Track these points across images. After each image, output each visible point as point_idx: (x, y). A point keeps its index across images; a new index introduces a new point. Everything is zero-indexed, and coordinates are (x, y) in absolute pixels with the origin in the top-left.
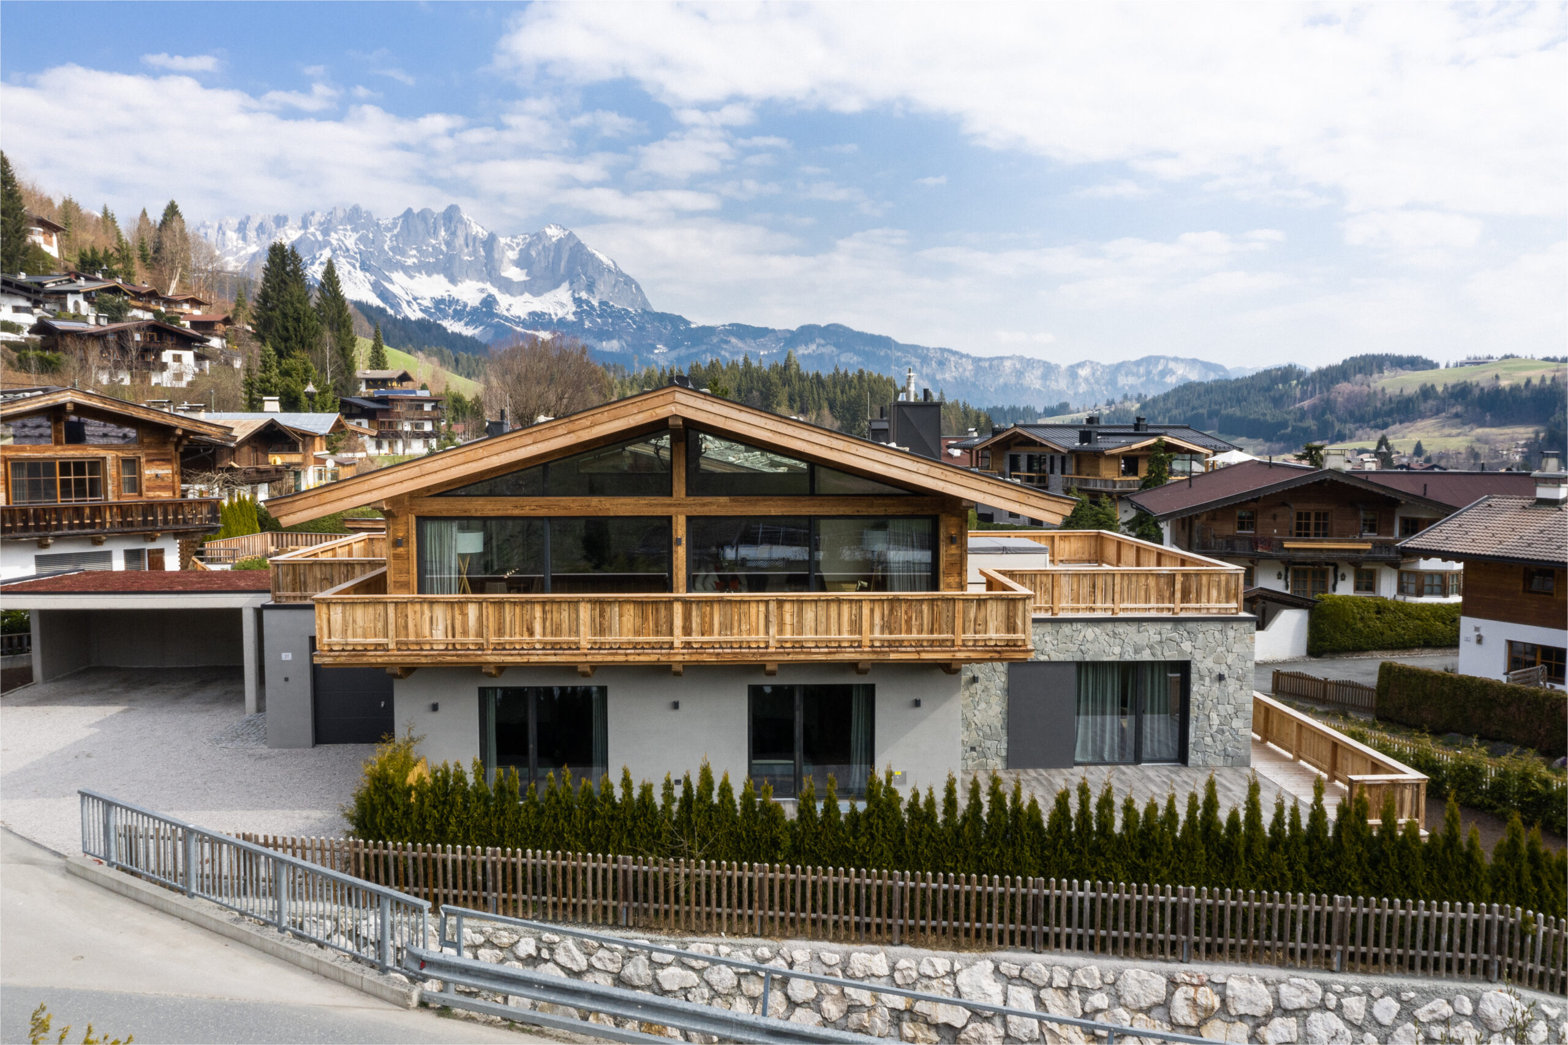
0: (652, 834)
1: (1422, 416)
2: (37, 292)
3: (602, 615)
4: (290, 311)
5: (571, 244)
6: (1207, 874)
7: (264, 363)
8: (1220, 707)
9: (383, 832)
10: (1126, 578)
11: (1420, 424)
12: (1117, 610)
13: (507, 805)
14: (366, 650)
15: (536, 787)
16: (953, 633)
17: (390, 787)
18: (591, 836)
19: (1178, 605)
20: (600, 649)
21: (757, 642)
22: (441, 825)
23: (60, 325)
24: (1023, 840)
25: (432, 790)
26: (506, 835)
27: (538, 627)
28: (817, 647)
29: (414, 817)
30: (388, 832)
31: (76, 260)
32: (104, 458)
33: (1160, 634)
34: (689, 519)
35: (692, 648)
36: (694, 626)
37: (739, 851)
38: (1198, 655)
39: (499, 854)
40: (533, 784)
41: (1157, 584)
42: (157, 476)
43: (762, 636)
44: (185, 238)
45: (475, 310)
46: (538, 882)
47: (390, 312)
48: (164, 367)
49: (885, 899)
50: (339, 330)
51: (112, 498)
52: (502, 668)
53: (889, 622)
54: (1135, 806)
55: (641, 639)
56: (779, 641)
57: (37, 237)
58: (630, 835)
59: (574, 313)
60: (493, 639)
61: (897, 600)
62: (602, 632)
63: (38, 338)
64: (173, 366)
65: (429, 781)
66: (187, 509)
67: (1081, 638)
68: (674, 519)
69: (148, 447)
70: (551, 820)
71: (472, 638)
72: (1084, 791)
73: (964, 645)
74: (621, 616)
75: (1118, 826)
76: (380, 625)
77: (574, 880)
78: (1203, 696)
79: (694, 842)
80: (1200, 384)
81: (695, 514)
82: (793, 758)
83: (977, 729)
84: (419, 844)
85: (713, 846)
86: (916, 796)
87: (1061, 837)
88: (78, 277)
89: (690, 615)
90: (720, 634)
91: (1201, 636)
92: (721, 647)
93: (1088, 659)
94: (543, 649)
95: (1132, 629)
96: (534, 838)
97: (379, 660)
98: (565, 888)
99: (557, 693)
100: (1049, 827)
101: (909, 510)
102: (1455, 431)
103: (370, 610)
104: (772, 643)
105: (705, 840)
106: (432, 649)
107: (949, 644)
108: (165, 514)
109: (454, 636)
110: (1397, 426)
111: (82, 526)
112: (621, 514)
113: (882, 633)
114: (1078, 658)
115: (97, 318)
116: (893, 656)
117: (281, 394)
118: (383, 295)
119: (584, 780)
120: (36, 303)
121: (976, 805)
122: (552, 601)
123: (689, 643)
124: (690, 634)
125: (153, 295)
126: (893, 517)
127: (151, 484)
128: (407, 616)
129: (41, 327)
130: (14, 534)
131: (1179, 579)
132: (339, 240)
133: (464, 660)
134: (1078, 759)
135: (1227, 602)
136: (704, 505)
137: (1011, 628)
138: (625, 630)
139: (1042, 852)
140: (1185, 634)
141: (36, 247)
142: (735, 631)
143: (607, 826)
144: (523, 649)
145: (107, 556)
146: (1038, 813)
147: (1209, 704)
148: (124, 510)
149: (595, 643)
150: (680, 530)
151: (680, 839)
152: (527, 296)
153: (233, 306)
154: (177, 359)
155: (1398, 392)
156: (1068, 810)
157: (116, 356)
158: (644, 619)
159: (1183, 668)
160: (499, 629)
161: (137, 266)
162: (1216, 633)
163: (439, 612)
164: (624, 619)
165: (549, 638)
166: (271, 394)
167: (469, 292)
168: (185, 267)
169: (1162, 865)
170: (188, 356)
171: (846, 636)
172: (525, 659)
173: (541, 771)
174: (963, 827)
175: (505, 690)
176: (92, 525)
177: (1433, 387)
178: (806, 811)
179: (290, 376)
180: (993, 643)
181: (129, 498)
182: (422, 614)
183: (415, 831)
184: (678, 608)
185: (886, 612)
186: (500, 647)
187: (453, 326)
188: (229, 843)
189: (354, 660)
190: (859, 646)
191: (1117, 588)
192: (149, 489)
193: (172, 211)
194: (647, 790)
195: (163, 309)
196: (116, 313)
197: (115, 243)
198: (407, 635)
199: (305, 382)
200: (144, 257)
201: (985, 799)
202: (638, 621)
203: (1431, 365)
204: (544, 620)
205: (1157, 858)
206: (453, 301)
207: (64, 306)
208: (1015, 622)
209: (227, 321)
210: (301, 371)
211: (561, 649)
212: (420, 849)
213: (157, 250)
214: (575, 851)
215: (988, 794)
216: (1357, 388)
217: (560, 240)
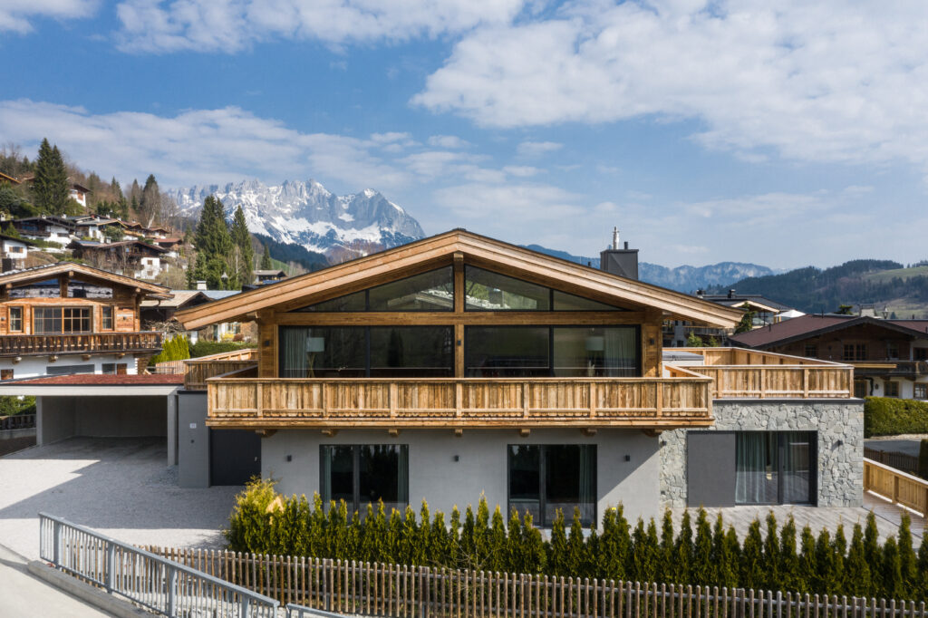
0: (444, 550)
1: (895, 297)
2: (72, 225)
3: (406, 393)
4: (216, 235)
5: (379, 200)
6: (872, 588)
7: (198, 261)
8: (840, 464)
9: (249, 546)
10: (769, 373)
11: (893, 302)
12: (763, 395)
13: (338, 528)
14: (242, 417)
15: (359, 514)
16: (656, 406)
17: (255, 513)
18: (398, 552)
19: (807, 392)
20: (404, 417)
21: (515, 412)
22: (291, 542)
23: (84, 244)
24: (725, 558)
25: (285, 516)
26: (337, 550)
27: (361, 401)
28: (558, 416)
29: (272, 536)
30: (253, 547)
31: (96, 208)
32: (92, 307)
33: (795, 412)
34: (466, 327)
35: (469, 417)
36: (471, 401)
37: (508, 564)
38: (823, 427)
39: (332, 564)
40: (357, 513)
41: (792, 377)
42: (124, 318)
43: (519, 409)
44: (158, 195)
45: (323, 238)
46: (360, 586)
47: (274, 239)
48: (142, 267)
49: (621, 603)
50: (243, 246)
51: (96, 331)
52: (336, 430)
53: (610, 399)
54: (812, 534)
55: (433, 410)
56: (531, 412)
57: (75, 196)
58: (428, 552)
59: (381, 240)
60: (330, 409)
61: (616, 383)
62: (405, 405)
63: (71, 251)
64: (147, 267)
65: (282, 509)
66: (142, 339)
67: (739, 414)
68: (456, 327)
69: (120, 300)
70: (370, 539)
71: (315, 408)
72: (771, 521)
73: (663, 416)
74: (419, 394)
75: (799, 550)
76: (252, 399)
77: (387, 584)
78: (827, 457)
79: (475, 557)
80: (756, 278)
81: (470, 324)
82: (538, 497)
83: (666, 479)
84: (275, 556)
85: (489, 560)
86: (641, 524)
87: (755, 557)
88: (96, 217)
89: (468, 393)
90: (489, 407)
91: (824, 413)
92: (490, 416)
93: (744, 429)
94: (365, 417)
95: (775, 408)
96: (358, 552)
97: (251, 424)
98: (380, 590)
99: (372, 450)
100: (745, 549)
101: (621, 321)
102: (915, 306)
103: (246, 389)
104: (526, 413)
105: (482, 556)
106: (287, 417)
107: (653, 414)
108: (128, 342)
109: (302, 407)
110: (879, 303)
111: (76, 348)
112: (419, 323)
113: (605, 406)
114: (737, 428)
115: (105, 239)
116: (613, 423)
117: (208, 280)
118: (270, 230)
119: (393, 510)
120: (71, 232)
121: (687, 531)
122: (371, 383)
123: (467, 413)
124: (468, 407)
125: (138, 228)
126: (610, 326)
127: (121, 323)
128: (270, 393)
129: (74, 245)
130: (33, 353)
131: (807, 373)
132: (246, 199)
133: (309, 424)
134: (737, 501)
135: (842, 389)
136: (476, 318)
137: (697, 403)
138: (422, 404)
139: (740, 568)
140: (813, 411)
141: (73, 201)
142: (500, 404)
143: (410, 544)
144: (350, 417)
145: (91, 368)
146: (735, 538)
147: (831, 462)
148: (102, 338)
149: (401, 413)
150: (460, 335)
151: (464, 554)
152: (353, 230)
153: (184, 235)
154: (150, 262)
155: (878, 282)
156: (760, 536)
157: (114, 260)
158: (436, 396)
159: (811, 437)
160: (334, 403)
161: (130, 212)
162: (836, 412)
163: (293, 391)
164: (421, 396)
165: (369, 409)
166: (202, 279)
167: (320, 229)
168: (157, 213)
169: (836, 580)
170: (156, 261)
171: (578, 408)
172: (352, 424)
173: (362, 505)
174: (678, 548)
175: (338, 447)
176: (83, 348)
177: (900, 279)
178: (557, 536)
179: (213, 269)
180: (684, 414)
181: (106, 331)
182: (281, 391)
183: (272, 546)
184: (459, 389)
185: (607, 392)
186: (335, 416)
187: (310, 248)
188: (141, 555)
189: (233, 424)
190: (588, 416)
191: (763, 380)
192: (119, 326)
193: (151, 180)
194: (439, 518)
195: (144, 236)
196: (116, 237)
197: (118, 199)
198: (270, 407)
199: (222, 273)
200: (134, 207)
201: (694, 528)
202: (432, 397)
203: (899, 266)
204: (366, 396)
205: (832, 574)
206: (311, 233)
207: (87, 234)
208: (700, 400)
209: (180, 242)
210: (220, 267)
211: (377, 417)
212: (275, 559)
213: (142, 203)
214: (388, 563)
215: (697, 523)
216: (853, 281)
217: (373, 198)
